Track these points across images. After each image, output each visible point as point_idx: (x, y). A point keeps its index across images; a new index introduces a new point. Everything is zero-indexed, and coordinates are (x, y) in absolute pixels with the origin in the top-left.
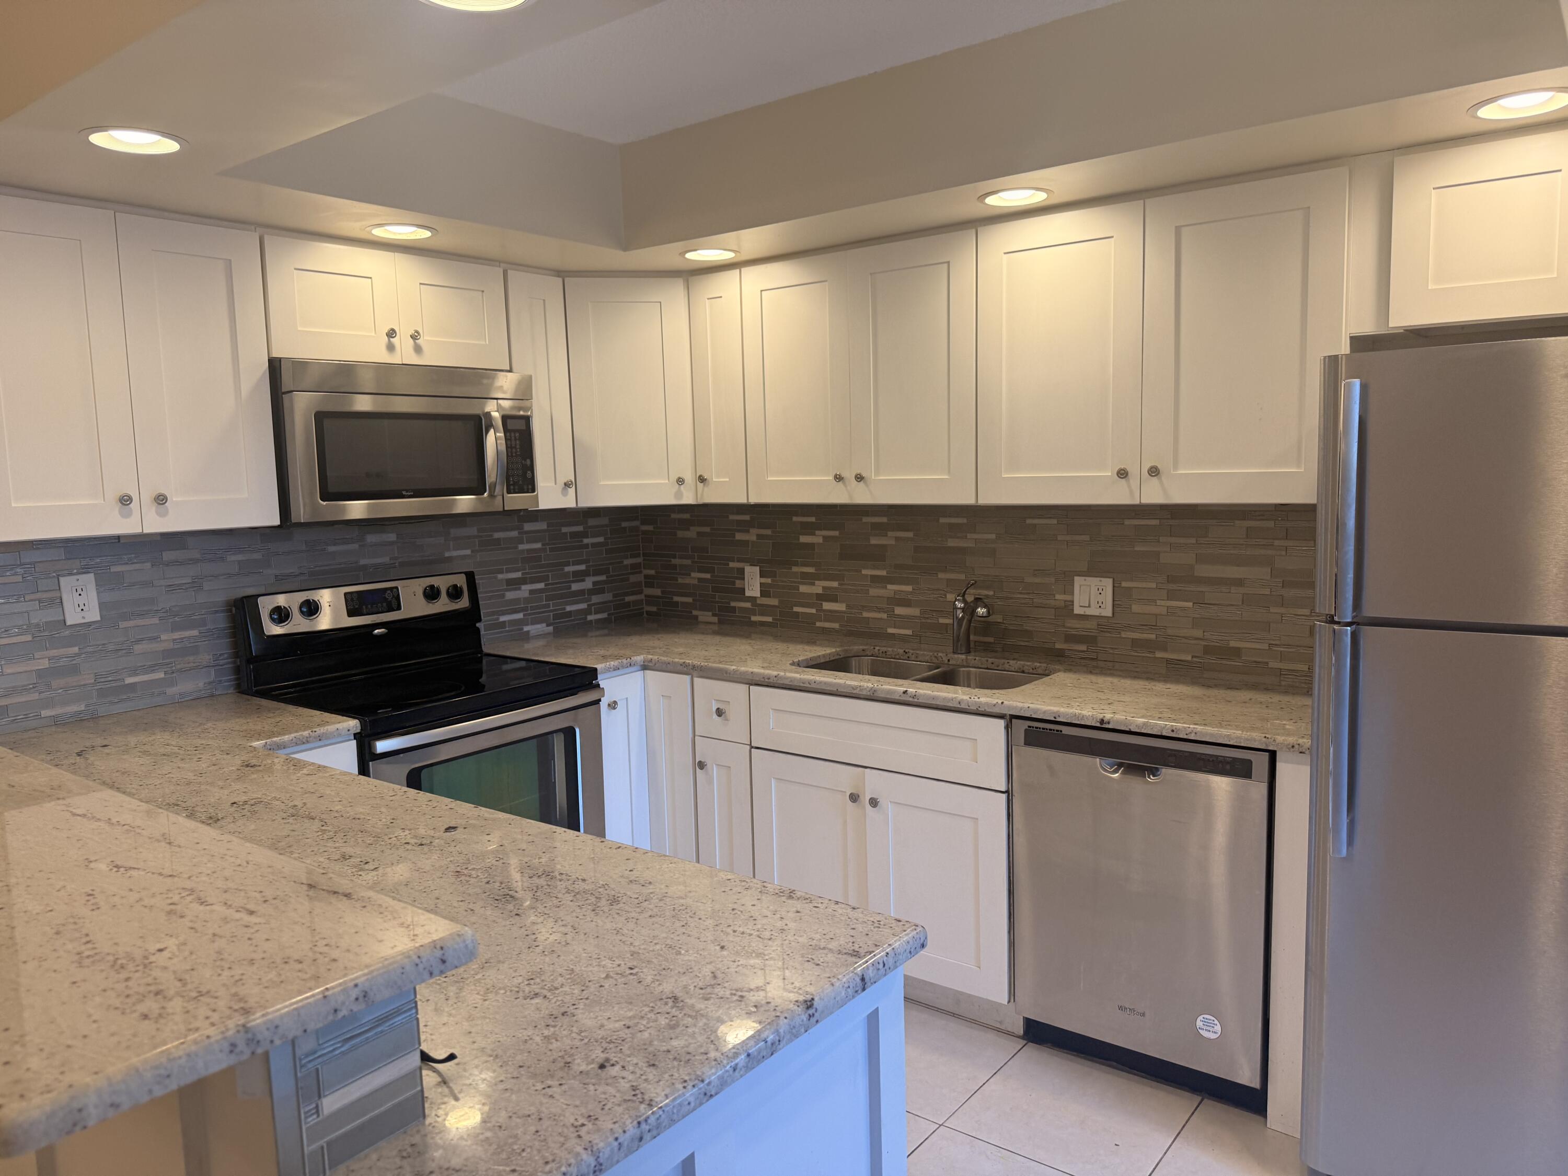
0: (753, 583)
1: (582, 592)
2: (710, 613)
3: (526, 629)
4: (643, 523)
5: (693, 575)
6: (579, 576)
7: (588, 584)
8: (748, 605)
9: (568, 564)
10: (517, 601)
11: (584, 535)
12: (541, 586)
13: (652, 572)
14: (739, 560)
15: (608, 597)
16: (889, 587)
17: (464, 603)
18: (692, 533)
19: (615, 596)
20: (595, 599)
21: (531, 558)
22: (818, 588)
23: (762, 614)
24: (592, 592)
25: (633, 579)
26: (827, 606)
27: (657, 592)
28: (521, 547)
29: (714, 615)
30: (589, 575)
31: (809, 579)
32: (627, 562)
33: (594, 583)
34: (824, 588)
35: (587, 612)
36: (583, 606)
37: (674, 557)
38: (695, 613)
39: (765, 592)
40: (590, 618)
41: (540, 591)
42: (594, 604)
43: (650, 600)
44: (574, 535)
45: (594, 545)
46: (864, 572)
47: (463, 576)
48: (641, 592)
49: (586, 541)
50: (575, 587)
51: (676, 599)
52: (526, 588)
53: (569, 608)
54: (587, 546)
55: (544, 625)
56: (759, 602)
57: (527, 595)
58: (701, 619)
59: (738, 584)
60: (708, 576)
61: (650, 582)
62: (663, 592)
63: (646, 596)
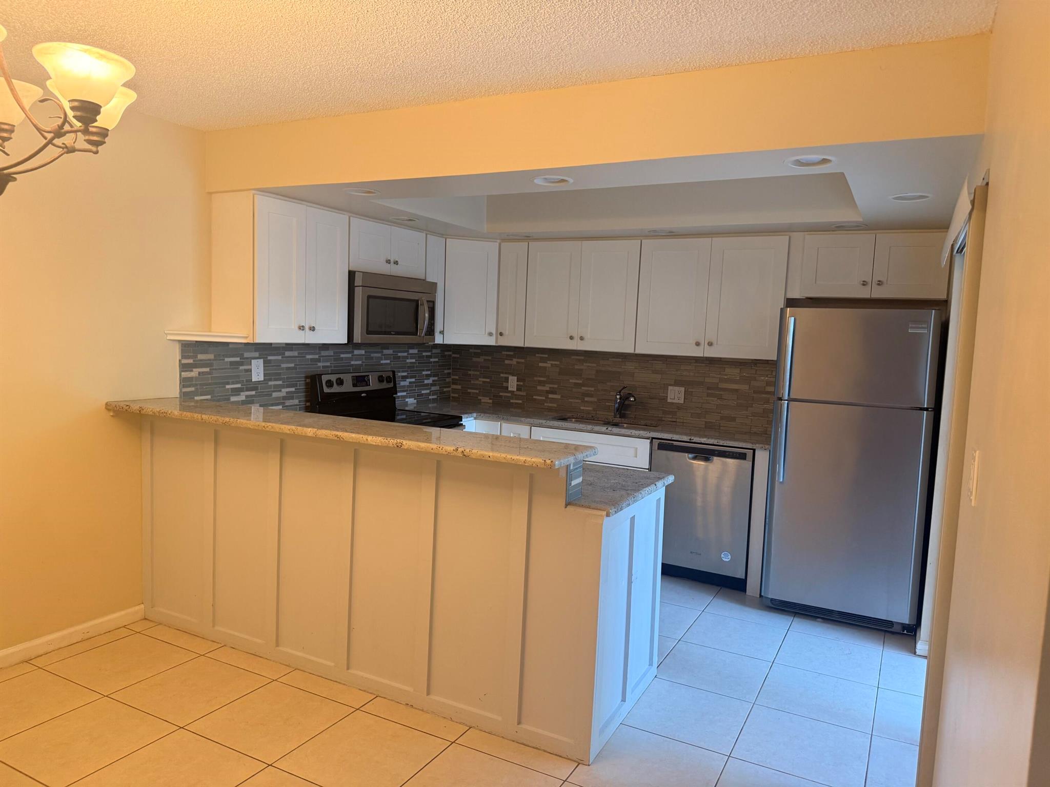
0: (513, 383)
1: (427, 385)
2: (488, 398)
3: (407, 400)
4: (453, 353)
5: (480, 379)
6: (428, 376)
7: (430, 381)
8: (509, 395)
9: (424, 370)
10: (404, 386)
11: (430, 357)
12: (413, 380)
13: (457, 377)
14: (506, 373)
15: (437, 388)
16: (583, 388)
17: (391, 385)
18: (481, 359)
19: (440, 388)
20: (433, 388)
21: (411, 367)
22: (547, 388)
23: (517, 399)
24: (432, 385)
25: (447, 380)
26: (551, 396)
27: (459, 387)
28: (408, 361)
29: (490, 399)
30: (431, 377)
31: (542, 383)
32: (446, 371)
33: (433, 381)
34: (550, 388)
35: (429, 394)
36: (428, 391)
37: (470, 370)
38: (479, 398)
39: (519, 388)
40: (430, 397)
41: (414, 382)
42: (432, 391)
43: (454, 391)
44: (427, 356)
45: (434, 362)
46: (571, 381)
47: (391, 372)
48: (449, 387)
49: (431, 360)
50: (426, 382)
51: (469, 391)
52: (409, 380)
53: (423, 392)
54: (431, 362)
55: (413, 399)
56: (515, 393)
57: (408, 384)
58: (483, 401)
59: (505, 384)
60: (488, 380)
61: (455, 382)
62: (462, 387)
63: (452, 389)
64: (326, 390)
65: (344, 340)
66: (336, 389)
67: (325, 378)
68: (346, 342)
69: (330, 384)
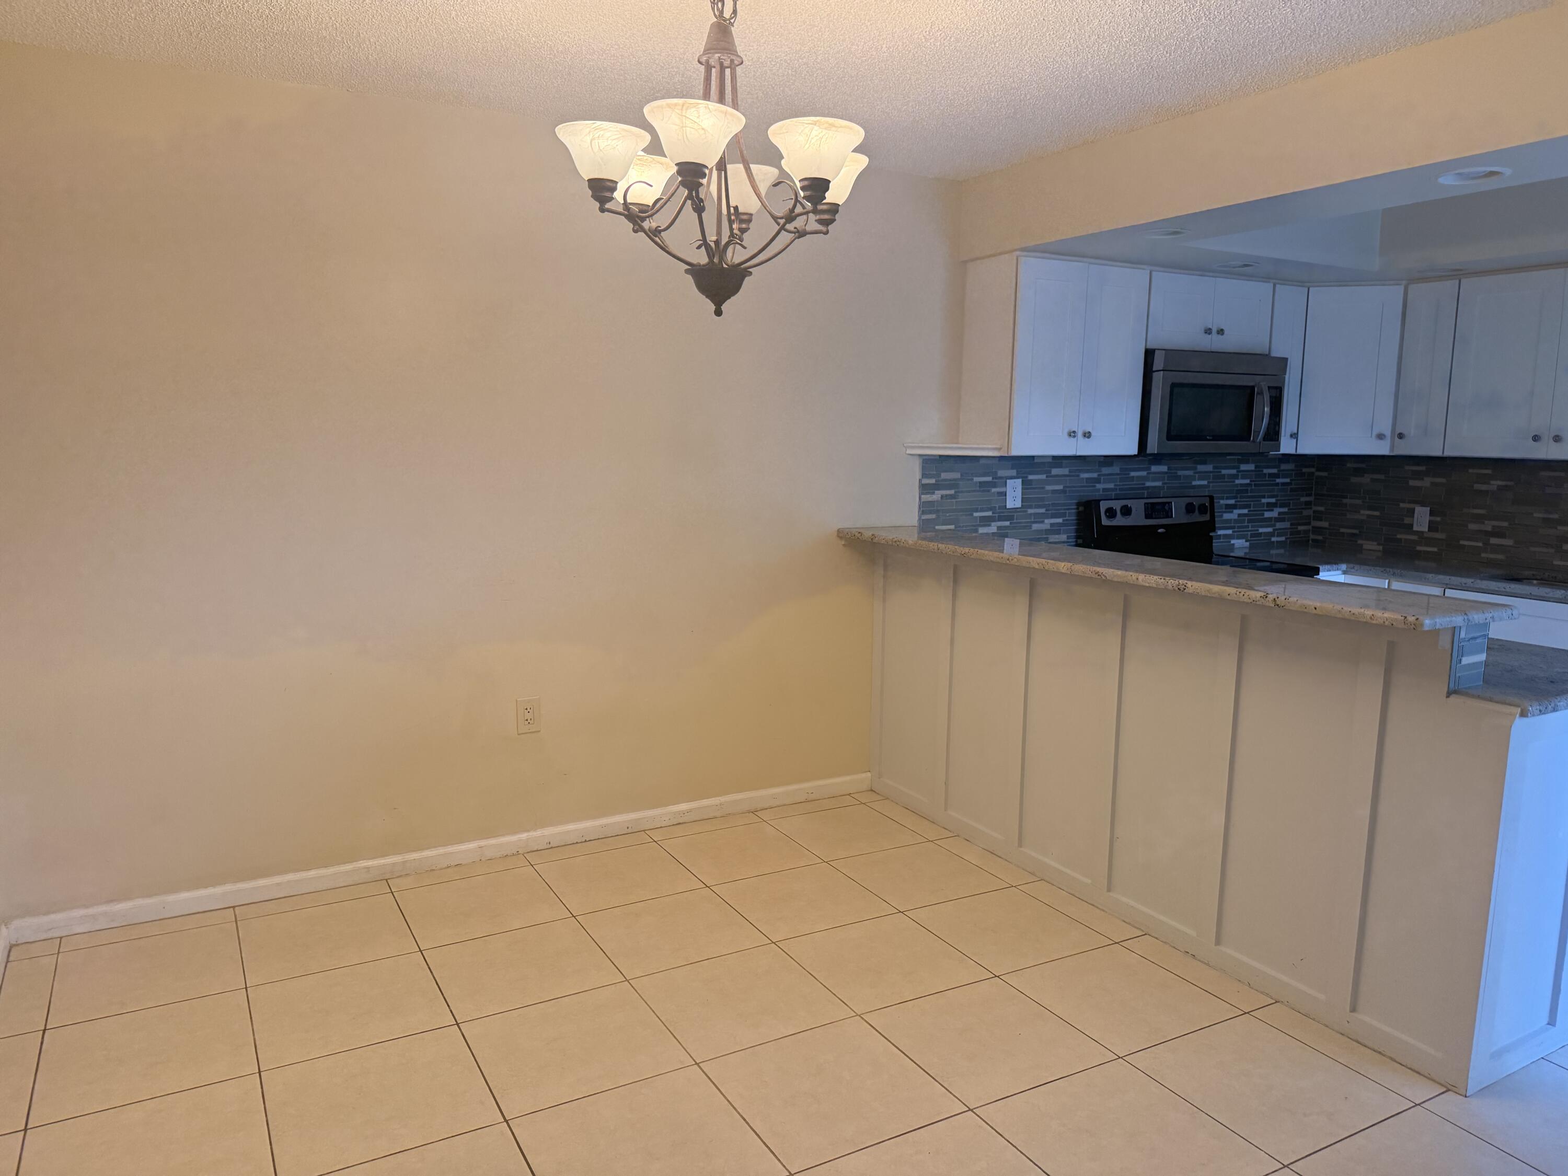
0: (1422, 518)
1: (1270, 519)
2: (1375, 543)
3: (1233, 542)
4: (1318, 470)
5: (1362, 512)
6: (1271, 507)
7: (1274, 514)
8: (1415, 537)
9: (1264, 497)
10: (1229, 521)
11: (1277, 476)
12: (1245, 511)
13: (1321, 509)
14: (1410, 502)
15: (1287, 525)
16: (1559, 528)
17: (1207, 517)
18: (1366, 479)
19: (1291, 524)
20: (1279, 525)
21: (1241, 491)
22: (1488, 526)
23: (1427, 545)
24: (1278, 520)
25: (1306, 513)
26: (1493, 541)
27: (1325, 524)
28: (1237, 482)
29: (1379, 544)
30: (1276, 507)
31: (1479, 519)
32: (1303, 499)
33: (1280, 513)
34: (1493, 526)
35: (1272, 534)
36: (1270, 530)
37: (1346, 497)
38: (1360, 542)
39: (1432, 527)
40: (1274, 539)
41: (1245, 515)
42: (1277, 529)
43: (1317, 530)
44: (1271, 475)
45: (1283, 484)
46: (1535, 515)
47: (1208, 498)
48: (1309, 524)
49: (1278, 481)
50: (1267, 515)
51: (1342, 530)
52: (1237, 512)
53: (1261, 530)
54: (1277, 484)
55: (1244, 540)
56: (1425, 535)
57: (1236, 517)
58: (1365, 547)
59: (1407, 521)
60: (1377, 513)
61: (1318, 516)
62: (1330, 525)
63: (1313, 527)
64: (1105, 522)
65: (1133, 450)
66: (1119, 521)
67: (1104, 506)
68: (1136, 453)
69: (1111, 513)
